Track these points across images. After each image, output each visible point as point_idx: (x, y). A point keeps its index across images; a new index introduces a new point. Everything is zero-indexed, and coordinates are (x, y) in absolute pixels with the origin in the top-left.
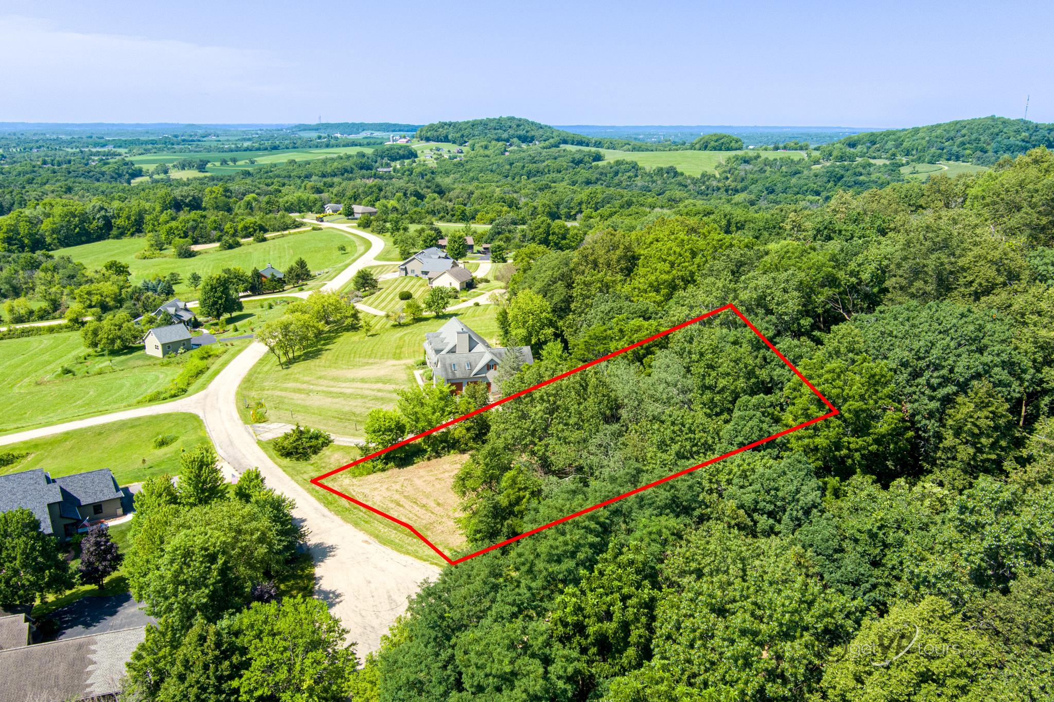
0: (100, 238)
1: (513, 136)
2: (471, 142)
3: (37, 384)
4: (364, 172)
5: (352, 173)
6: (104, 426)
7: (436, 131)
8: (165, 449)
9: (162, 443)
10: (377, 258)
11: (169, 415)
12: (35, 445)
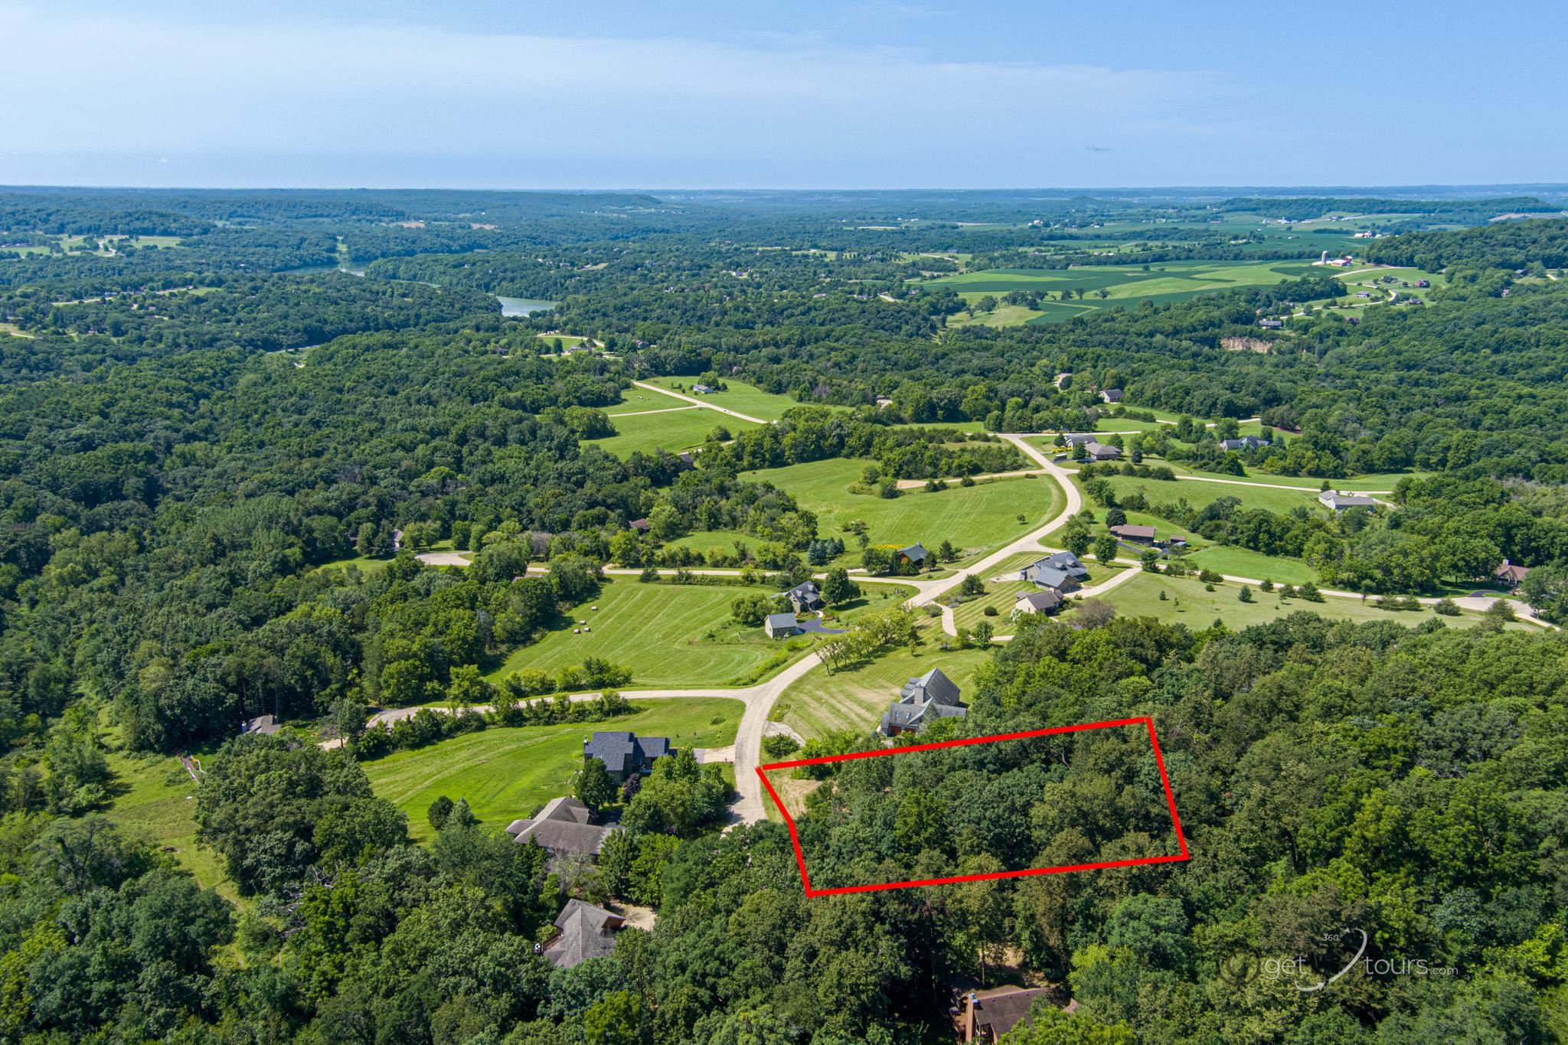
0: (833, 455)
1: (1535, 258)
2: (1450, 268)
3: (690, 643)
4: (1239, 327)
5: (1219, 327)
6: (694, 699)
7: (1396, 248)
8: (715, 727)
9: (715, 722)
10: (1042, 541)
11: (731, 700)
12: (655, 703)
